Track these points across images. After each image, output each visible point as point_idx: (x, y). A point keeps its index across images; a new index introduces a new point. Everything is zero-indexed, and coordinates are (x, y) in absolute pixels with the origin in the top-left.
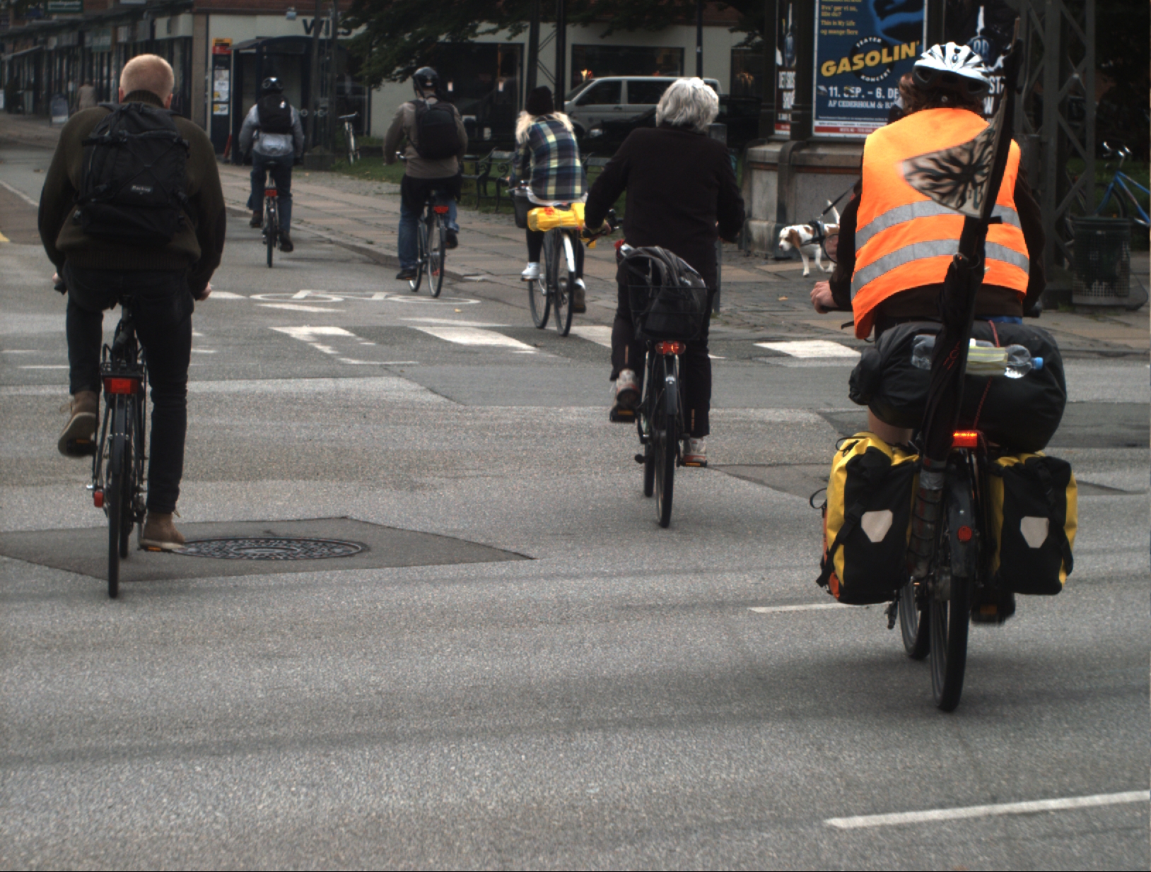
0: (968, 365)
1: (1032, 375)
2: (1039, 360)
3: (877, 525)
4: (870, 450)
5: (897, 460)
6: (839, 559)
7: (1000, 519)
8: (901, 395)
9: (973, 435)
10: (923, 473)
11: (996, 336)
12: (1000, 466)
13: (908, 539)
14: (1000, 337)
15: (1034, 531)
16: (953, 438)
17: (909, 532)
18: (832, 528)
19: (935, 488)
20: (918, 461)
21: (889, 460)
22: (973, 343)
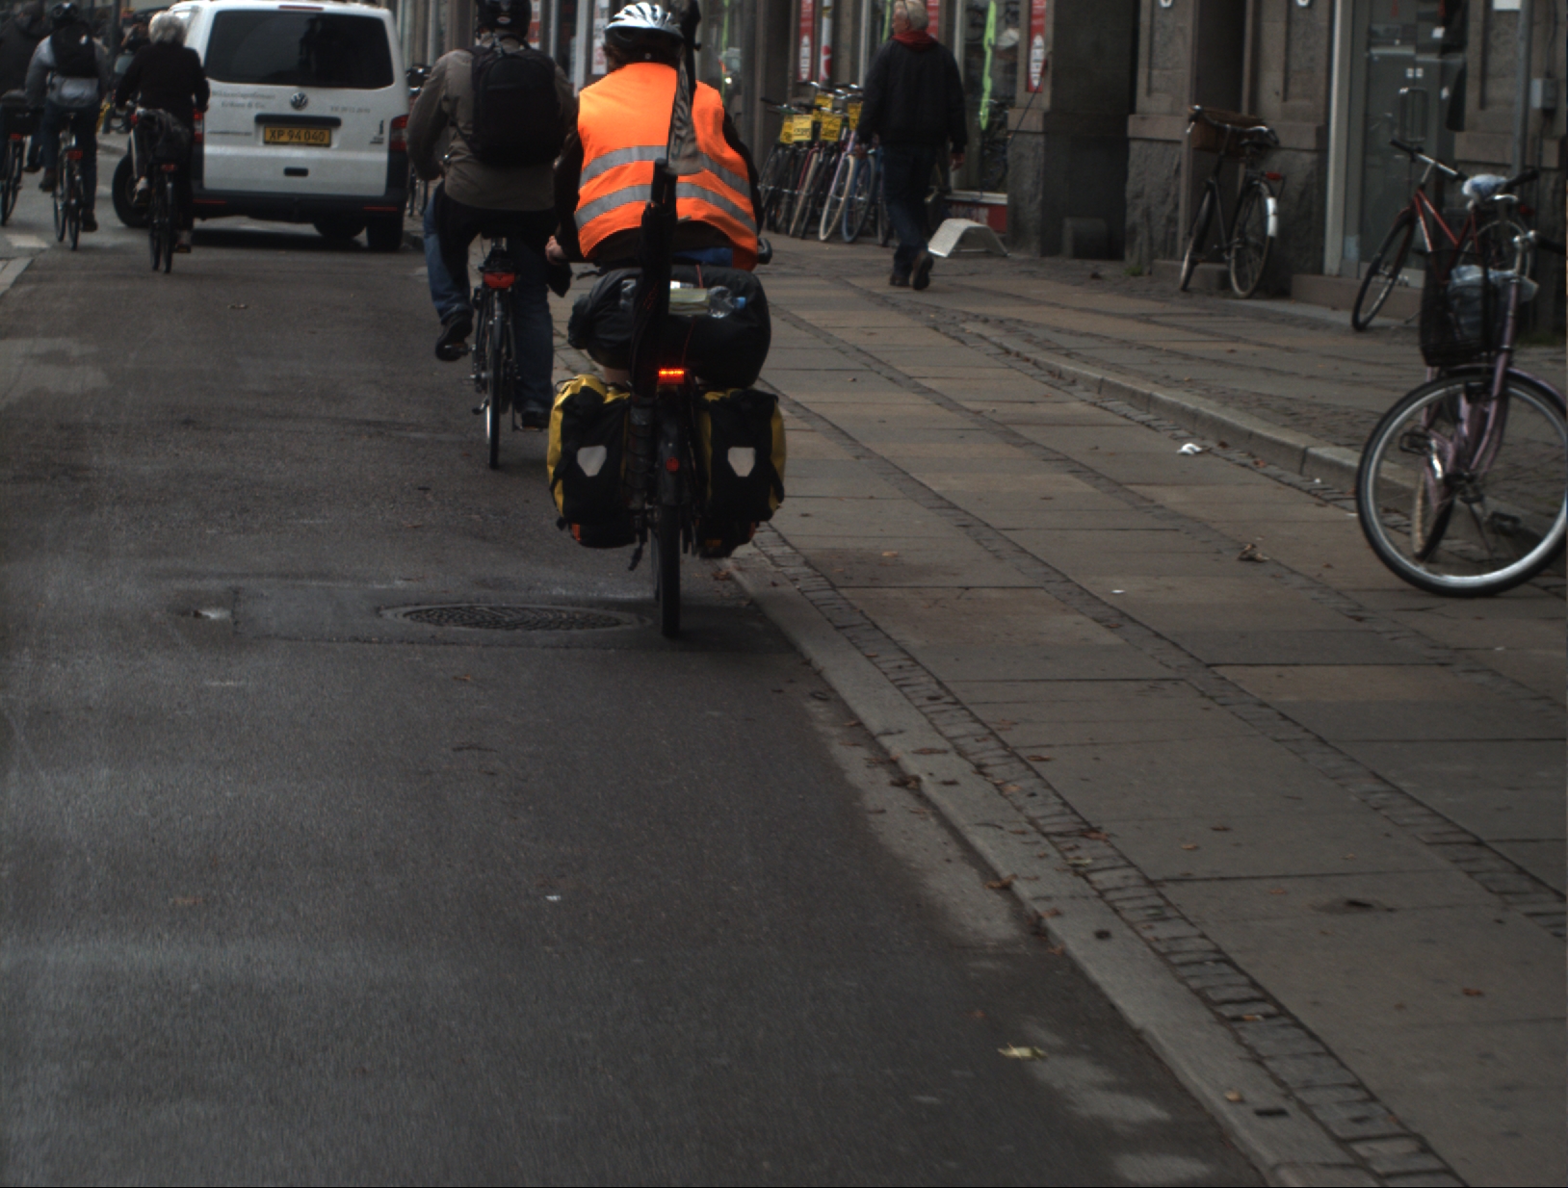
0: (671, 306)
1: (736, 315)
2: (742, 299)
3: (592, 460)
4: (585, 390)
5: (610, 398)
6: (559, 493)
7: (709, 451)
8: (610, 337)
9: (680, 372)
10: (633, 410)
11: (700, 279)
12: (707, 401)
13: (622, 473)
14: (704, 279)
15: (742, 461)
16: (657, 376)
17: (623, 466)
18: (551, 464)
19: (644, 423)
20: (629, 398)
21: (603, 399)
22: (675, 285)
